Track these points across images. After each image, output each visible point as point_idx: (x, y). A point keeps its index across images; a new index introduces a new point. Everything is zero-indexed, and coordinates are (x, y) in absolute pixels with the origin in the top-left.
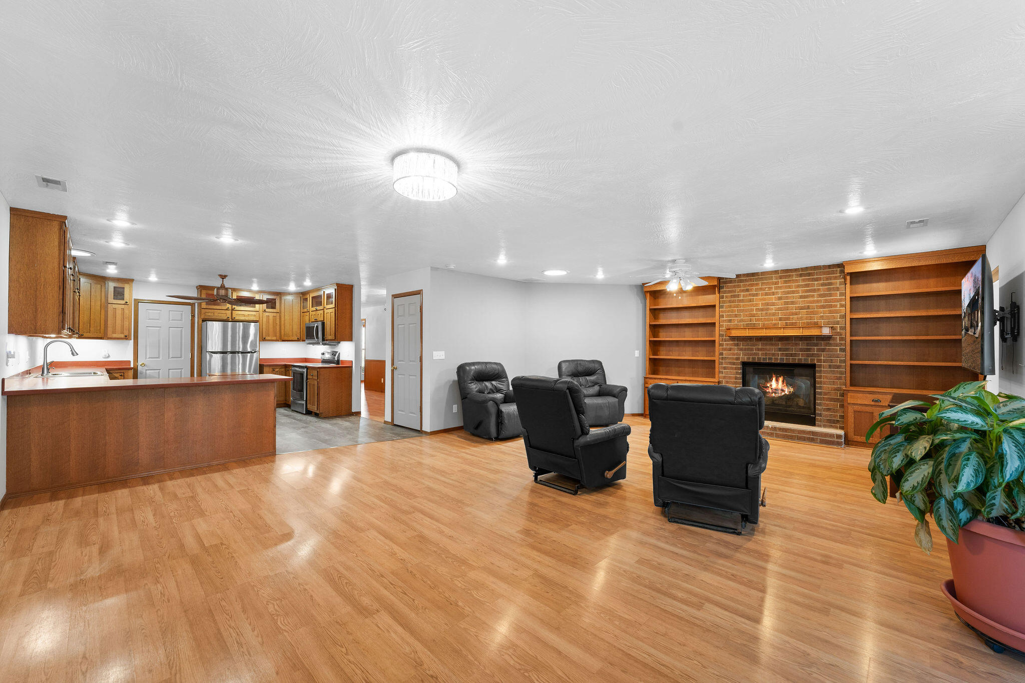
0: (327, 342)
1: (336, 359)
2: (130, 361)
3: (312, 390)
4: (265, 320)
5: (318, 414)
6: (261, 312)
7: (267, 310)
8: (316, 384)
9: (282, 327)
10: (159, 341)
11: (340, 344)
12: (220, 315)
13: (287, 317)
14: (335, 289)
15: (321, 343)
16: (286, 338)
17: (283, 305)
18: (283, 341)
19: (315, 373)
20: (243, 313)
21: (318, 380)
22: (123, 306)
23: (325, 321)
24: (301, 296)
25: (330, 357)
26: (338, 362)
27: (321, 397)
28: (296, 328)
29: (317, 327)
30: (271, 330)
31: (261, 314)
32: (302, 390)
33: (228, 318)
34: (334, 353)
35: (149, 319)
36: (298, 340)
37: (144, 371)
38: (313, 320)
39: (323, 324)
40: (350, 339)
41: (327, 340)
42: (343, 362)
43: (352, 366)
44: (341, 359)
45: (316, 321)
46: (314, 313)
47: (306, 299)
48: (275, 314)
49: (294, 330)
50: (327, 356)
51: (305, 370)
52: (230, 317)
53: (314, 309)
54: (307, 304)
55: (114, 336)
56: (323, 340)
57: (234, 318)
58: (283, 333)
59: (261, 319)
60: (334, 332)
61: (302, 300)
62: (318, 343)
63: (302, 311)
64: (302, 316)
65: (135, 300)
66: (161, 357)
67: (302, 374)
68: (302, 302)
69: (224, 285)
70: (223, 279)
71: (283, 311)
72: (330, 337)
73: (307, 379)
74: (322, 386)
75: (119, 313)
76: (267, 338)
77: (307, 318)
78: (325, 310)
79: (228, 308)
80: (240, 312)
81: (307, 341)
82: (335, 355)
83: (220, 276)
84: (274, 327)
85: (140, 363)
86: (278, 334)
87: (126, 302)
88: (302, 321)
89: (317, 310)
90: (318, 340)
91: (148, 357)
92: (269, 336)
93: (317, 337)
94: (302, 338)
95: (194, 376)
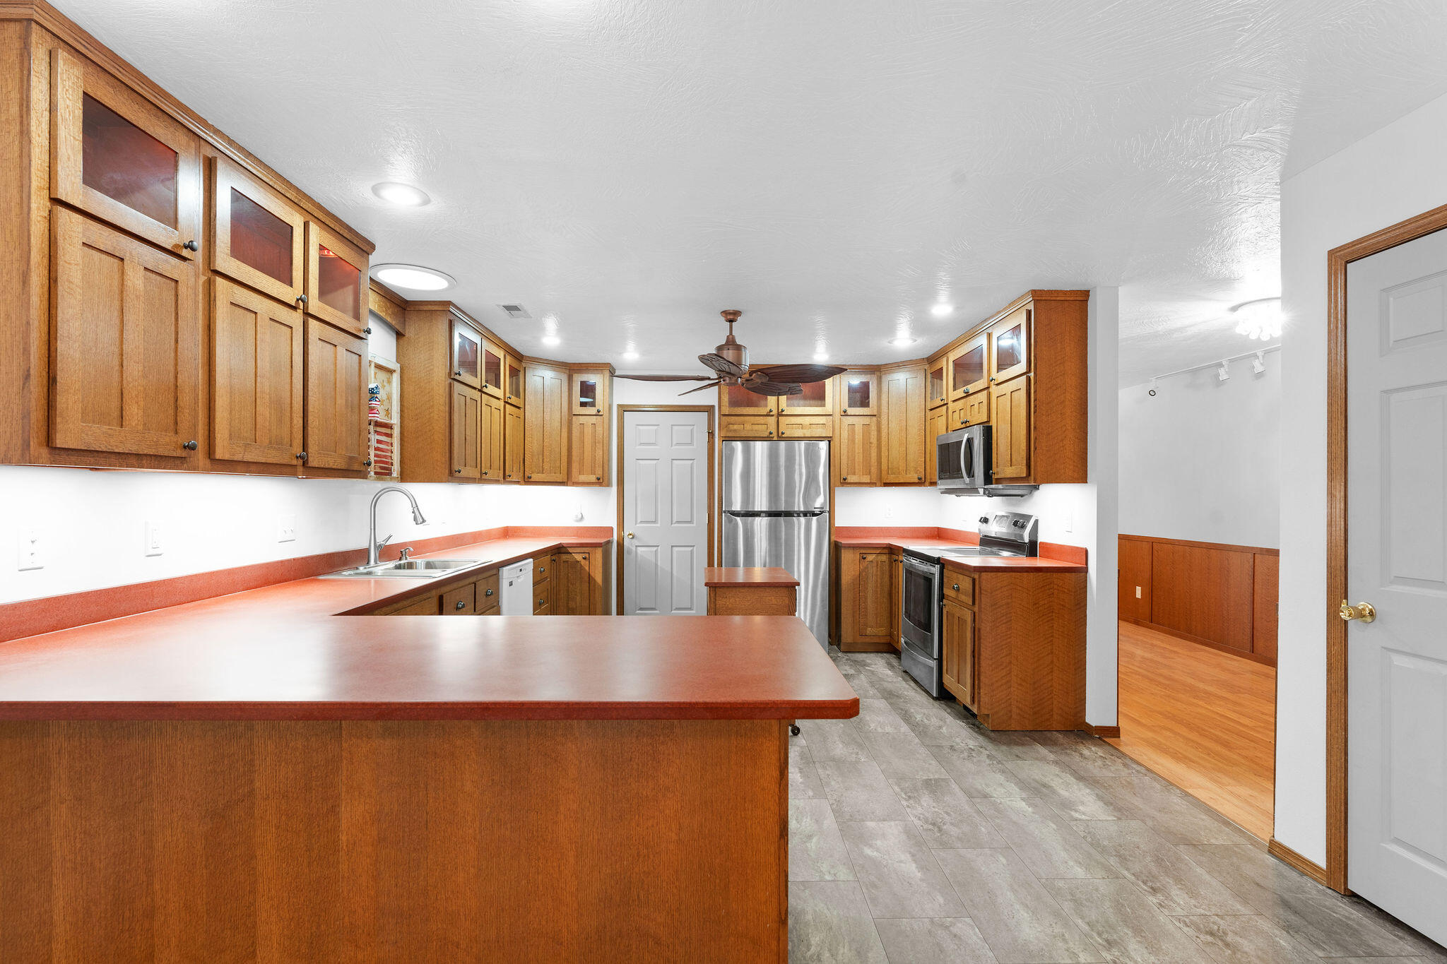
0: (1000, 486)
1: (1027, 540)
2: (611, 529)
3: (956, 633)
4: (845, 434)
5: (974, 716)
6: (837, 416)
7: (851, 411)
8: (969, 619)
9: (884, 449)
10: (656, 487)
11: (1037, 494)
12: (756, 427)
13: (893, 425)
14: (1029, 312)
15: (981, 491)
16: (892, 479)
17: (884, 396)
18: (887, 484)
19: (965, 584)
20: (799, 420)
21: (976, 609)
22: (594, 419)
23: (993, 423)
24: (926, 367)
25: (1010, 531)
26: (1032, 548)
27: (985, 664)
28: (915, 449)
29: (970, 441)
30: (859, 458)
31: (837, 422)
32: (927, 627)
33: (771, 433)
34: (1019, 522)
35: (641, 444)
36: (920, 483)
37: (634, 549)
38: (959, 425)
39: (988, 432)
40: (1080, 475)
41: (998, 481)
42: (1050, 550)
43: (1085, 570)
44: (1042, 538)
45: (966, 425)
46: (960, 404)
47: (938, 374)
48: (866, 420)
49: (910, 457)
50: (997, 529)
51: (936, 570)
52: (774, 431)
53: (960, 393)
54: (942, 387)
55: (582, 478)
56: (988, 479)
57: (783, 433)
58: (884, 466)
59: (837, 432)
60: (1024, 454)
61: (929, 376)
62: (972, 490)
63: (929, 407)
64: (928, 418)
65: (619, 406)
66: (659, 522)
67: (928, 580)
68: (929, 384)
69: (733, 337)
70: (731, 321)
71: (884, 409)
72: (1009, 472)
73: (942, 597)
74: (986, 628)
75: (588, 431)
76: (851, 479)
77: (941, 423)
78: (993, 389)
79: (771, 411)
80: (793, 420)
81: (943, 485)
82: (1023, 527)
83: (725, 313)
84: (866, 451)
85: (626, 533)
86: (874, 470)
87: (599, 411)
88: (928, 433)
89: (968, 395)
90: (972, 482)
91: (639, 521)
92: (854, 474)
93: (970, 473)
94: (928, 477)
95: (713, 566)
